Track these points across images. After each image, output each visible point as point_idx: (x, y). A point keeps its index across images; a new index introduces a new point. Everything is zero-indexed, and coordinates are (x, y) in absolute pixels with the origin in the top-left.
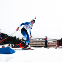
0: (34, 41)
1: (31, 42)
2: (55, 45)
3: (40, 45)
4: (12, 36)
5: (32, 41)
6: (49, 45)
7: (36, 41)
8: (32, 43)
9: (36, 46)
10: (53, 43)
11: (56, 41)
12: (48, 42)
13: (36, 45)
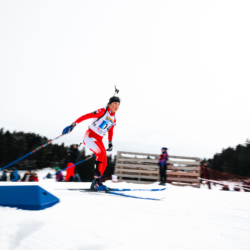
0: (130, 163)
1: (122, 165)
2: (195, 177)
3: (147, 175)
4: (63, 144)
5: (125, 163)
6: (176, 176)
7: (136, 163)
8: (124, 168)
9: (136, 179)
10: (188, 171)
11: (198, 163)
12: (176, 165)
13: (137, 174)
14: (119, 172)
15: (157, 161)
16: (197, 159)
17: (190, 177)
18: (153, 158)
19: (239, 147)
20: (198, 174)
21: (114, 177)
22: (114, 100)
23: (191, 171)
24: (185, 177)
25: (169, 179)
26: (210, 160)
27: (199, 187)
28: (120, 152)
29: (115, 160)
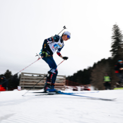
0: (29, 79)
3: (38, 85)
5: (26, 79)
7: (32, 79)
8: (25, 82)
13: (33, 85)
14: (22, 85)
16: (64, 76)
17: (60, 85)
19: (85, 70)
20: (64, 84)
21: (19, 87)
24: (58, 85)
26: (72, 76)
28: (23, 73)
29: (20, 77)
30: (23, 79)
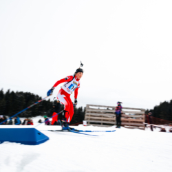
0: (95, 112)
1: (90, 114)
2: (141, 122)
3: (107, 120)
4: (49, 100)
5: (92, 112)
6: (127, 122)
7: (99, 113)
8: (91, 116)
9: (100, 124)
10: (136, 118)
11: (143, 113)
12: (127, 114)
13: (100, 120)
14: (87, 119)
15: (114, 111)
16: (142, 110)
17: (137, 122)
18: (111, 109)
20: (143, 120)
21: (85, 122)
22: (79, 71)
23: (138, 118)
24: (134, 122)
25: (122, 123)
26: (151, 111)
27: (144, 129)
28: (88, 105)
29: (85, 110)
30: (88, 112)
